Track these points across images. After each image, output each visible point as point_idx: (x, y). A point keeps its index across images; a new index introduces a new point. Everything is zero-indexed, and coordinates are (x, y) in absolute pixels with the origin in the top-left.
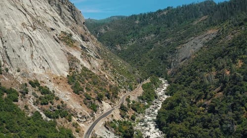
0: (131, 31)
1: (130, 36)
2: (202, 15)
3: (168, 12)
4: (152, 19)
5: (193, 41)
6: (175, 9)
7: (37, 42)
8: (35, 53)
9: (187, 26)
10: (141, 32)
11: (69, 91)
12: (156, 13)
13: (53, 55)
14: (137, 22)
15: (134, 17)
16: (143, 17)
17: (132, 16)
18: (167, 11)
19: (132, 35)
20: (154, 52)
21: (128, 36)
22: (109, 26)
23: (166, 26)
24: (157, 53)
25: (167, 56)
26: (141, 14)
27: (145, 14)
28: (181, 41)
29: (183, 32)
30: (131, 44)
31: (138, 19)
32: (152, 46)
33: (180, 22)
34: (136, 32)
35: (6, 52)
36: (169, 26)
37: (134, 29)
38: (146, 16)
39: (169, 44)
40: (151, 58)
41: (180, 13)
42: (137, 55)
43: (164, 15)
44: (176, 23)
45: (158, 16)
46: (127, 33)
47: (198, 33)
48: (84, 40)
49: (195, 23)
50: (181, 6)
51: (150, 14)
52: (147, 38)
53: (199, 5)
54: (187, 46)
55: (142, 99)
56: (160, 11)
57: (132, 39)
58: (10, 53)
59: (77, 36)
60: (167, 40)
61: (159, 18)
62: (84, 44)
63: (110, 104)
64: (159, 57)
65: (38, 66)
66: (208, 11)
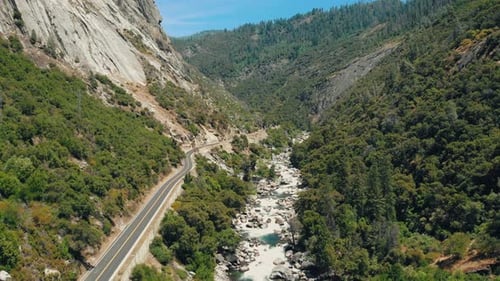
0: (245, 54)
1: (243, 64)
2: (376, 22)
3: (315, 18)
4: (283, 31)
5: (357, 63)
6: (327, 13)
7: (95, 31)
8: (93, 46)
9: (349, 41)
10: (262, 56)
11: (152, 102)
12: (291, 20)
13: (120, 55)
14: (255, 37)
15: (249, 29)
16: (267, 29)
17: (246, 25)
18: (312, 17)
19: (246, 61)
20: (288, 89)
21: (237, 62)
22: (200, 44)
23: (311, 43)
24: (293, 89)
25: (310, 93)
26: (262, 23)
27: (270, 23)
28: (337, 65)
29: (340, 52)
30: (243, 78)
31: (257, 31)
32: (285, 80)
33: (337, 35)
34: (254, 55)
35: (56, 32)
36: (315, 43)
37: (250, 51)
38: (273, 26)
39: (315, 74)
40: (283, 99)
41: (337, 19)
42: (256, 96)
43: (306, 23)
44: (329, 37)
45: (295, 27)
46: (236, 58)
47: (366, 50)
48: (162, 49)
49: (364, 36)
50: (339, 7)
51: (280, 23)
52: (274, 66)
53: (372, 6)
54: (347, 72)
55: (268, 144)
56: (298, 17)
57: (247, 69)
58: (62, 35)
59: (150, 41)
60: (312, 68)
61: (297, 30)
62: (164, 55)
63: (217, 135)
64: (297, 98)
65: (101, 65)
66: (388, 14)
